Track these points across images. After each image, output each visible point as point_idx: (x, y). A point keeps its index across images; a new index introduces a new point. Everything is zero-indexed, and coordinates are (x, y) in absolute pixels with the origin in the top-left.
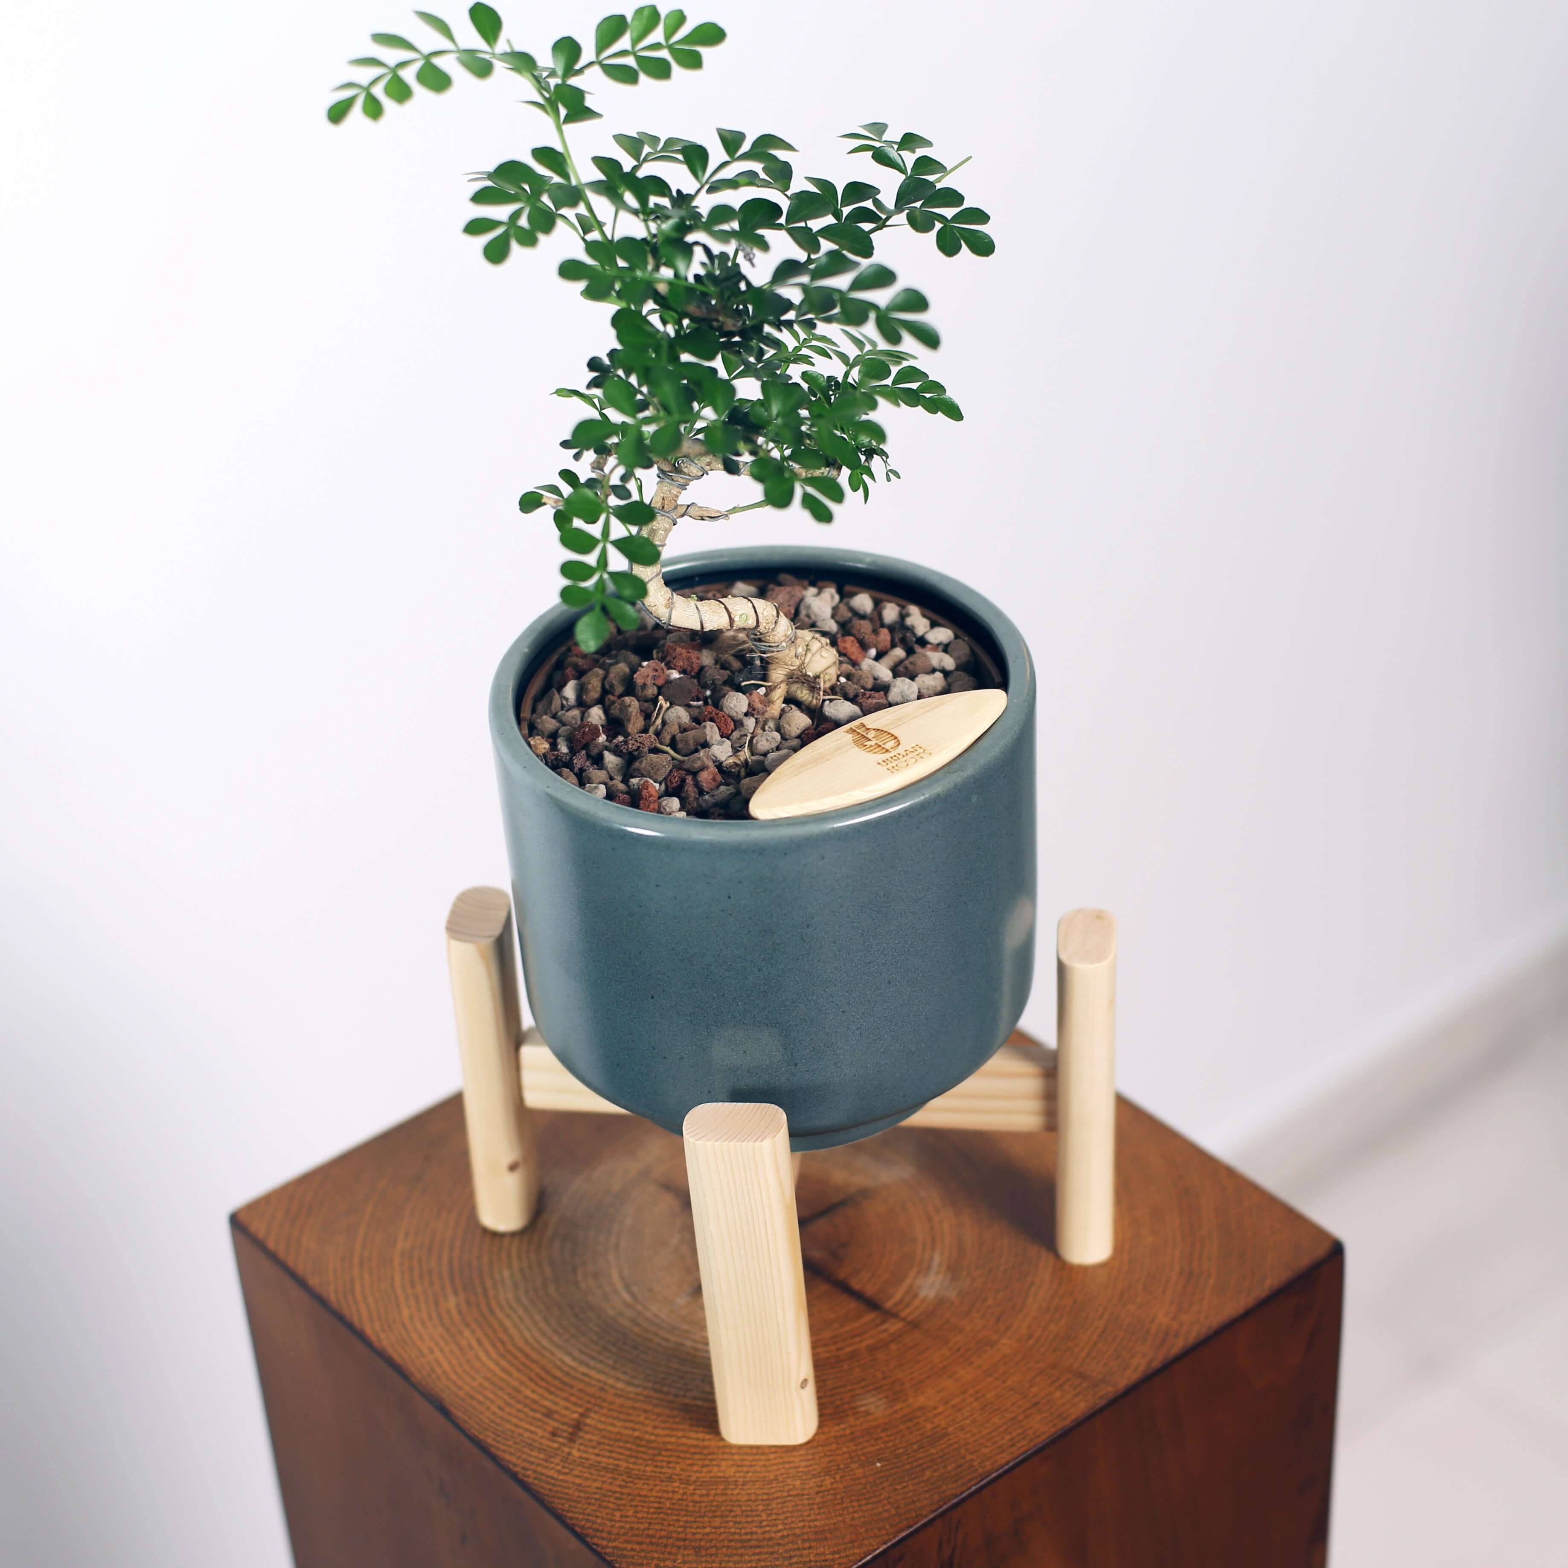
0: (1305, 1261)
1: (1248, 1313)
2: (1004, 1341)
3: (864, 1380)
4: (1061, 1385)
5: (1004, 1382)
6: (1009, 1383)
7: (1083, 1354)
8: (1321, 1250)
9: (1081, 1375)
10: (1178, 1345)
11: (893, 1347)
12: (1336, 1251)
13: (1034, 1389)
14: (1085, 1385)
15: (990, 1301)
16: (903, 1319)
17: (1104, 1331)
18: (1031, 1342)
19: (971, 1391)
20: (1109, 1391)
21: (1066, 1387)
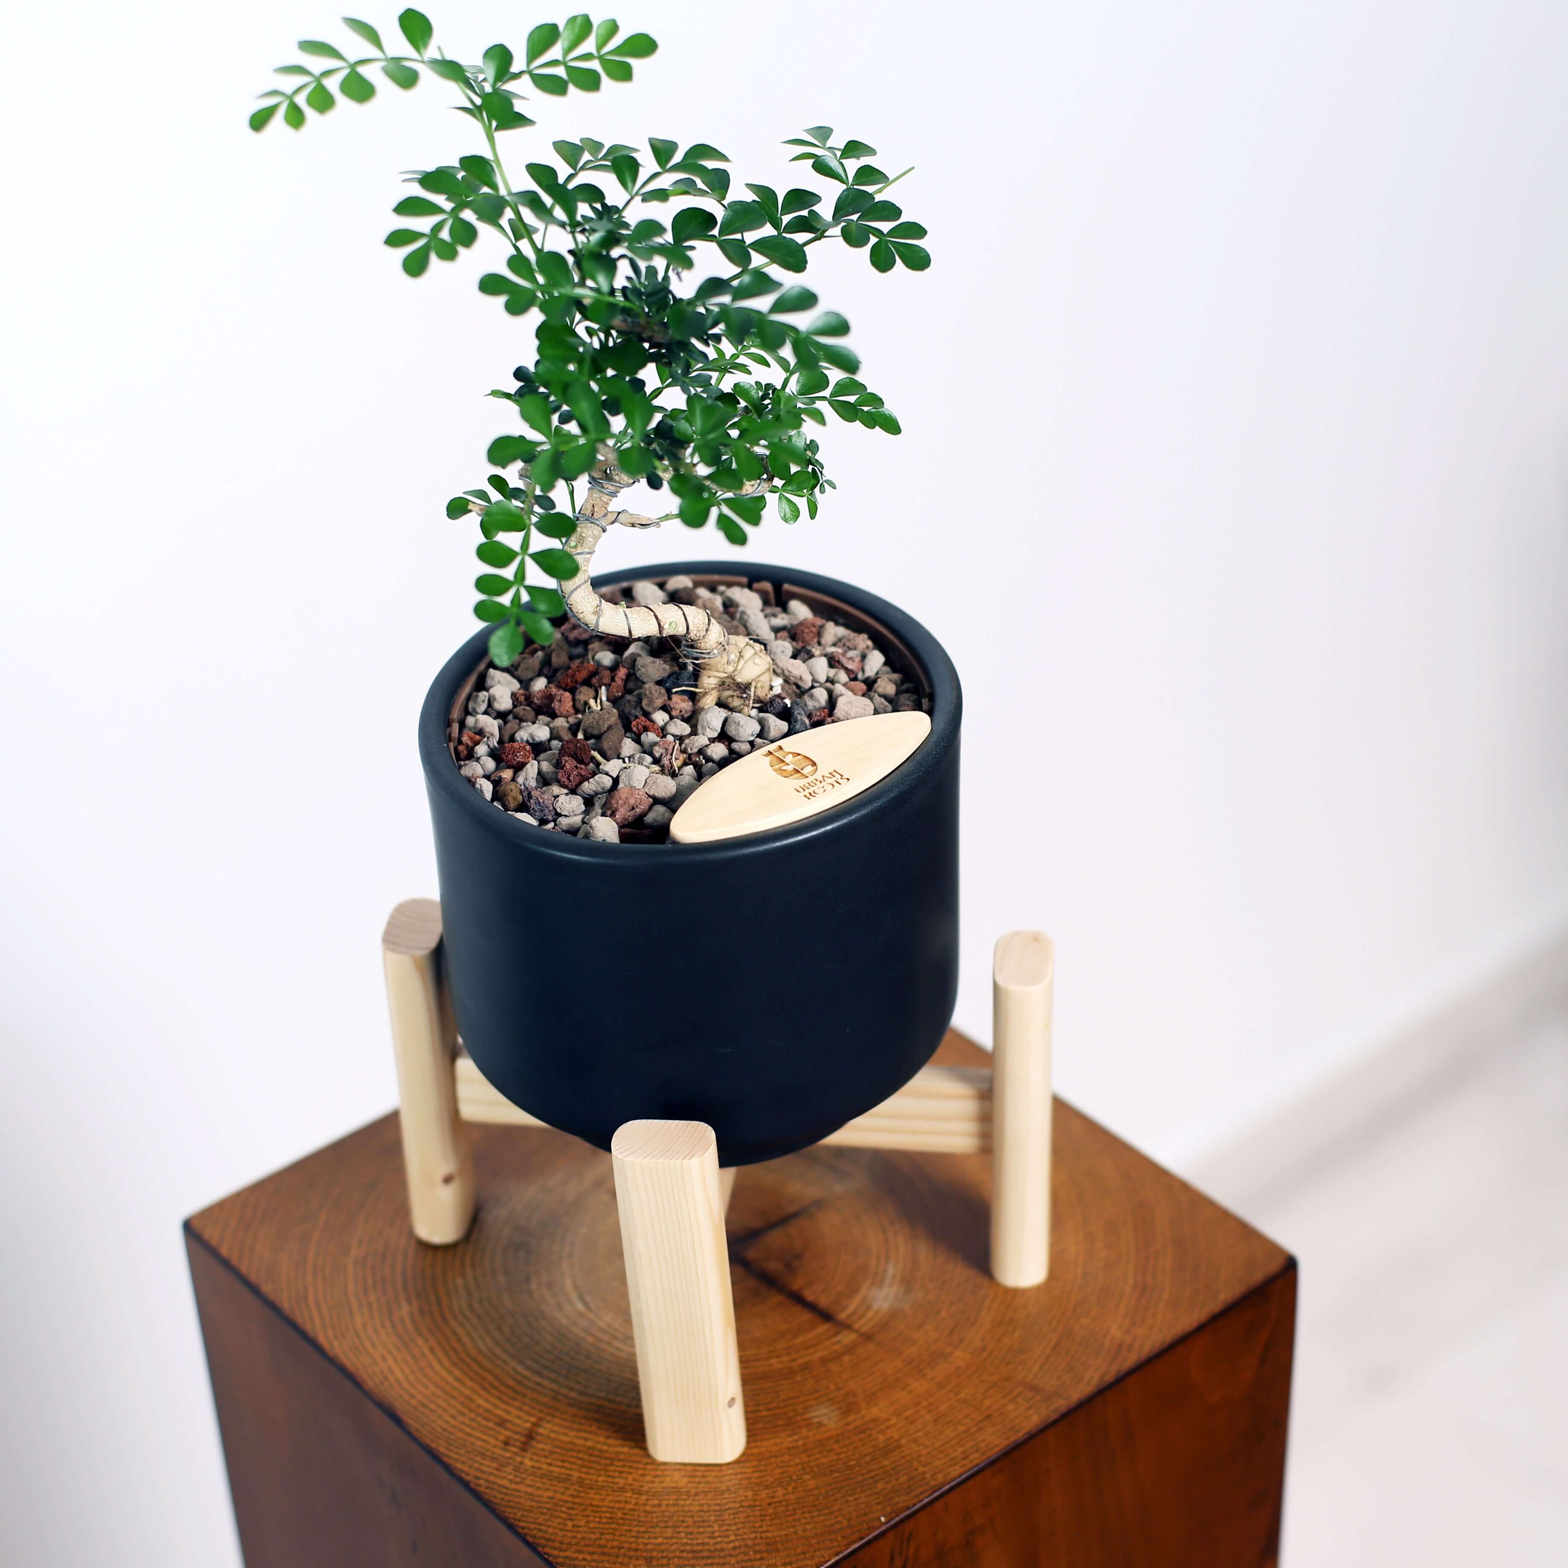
0: (1258, 1276)
1: (1200, 1329)
2: (958, 1353)
3: (817, 1391)
4: (1014, 1399)
5: (957, 1394)
6: (962, 1395)
7: (1036, 1368)
8: (1274, 1266)
9: (1034, 1389)
10: (1131, 1360)
11: (846, 1358)
12: (1290, 1266)
13: (987, 1402)
14: (1037, 1398)
15: (944, 1314)
16: (857, 1331)
17: (1058, 1343)
18: (986, 1354)
19: (924, 1403)
20: (1062, 1404)
21: (1019, 1400)
